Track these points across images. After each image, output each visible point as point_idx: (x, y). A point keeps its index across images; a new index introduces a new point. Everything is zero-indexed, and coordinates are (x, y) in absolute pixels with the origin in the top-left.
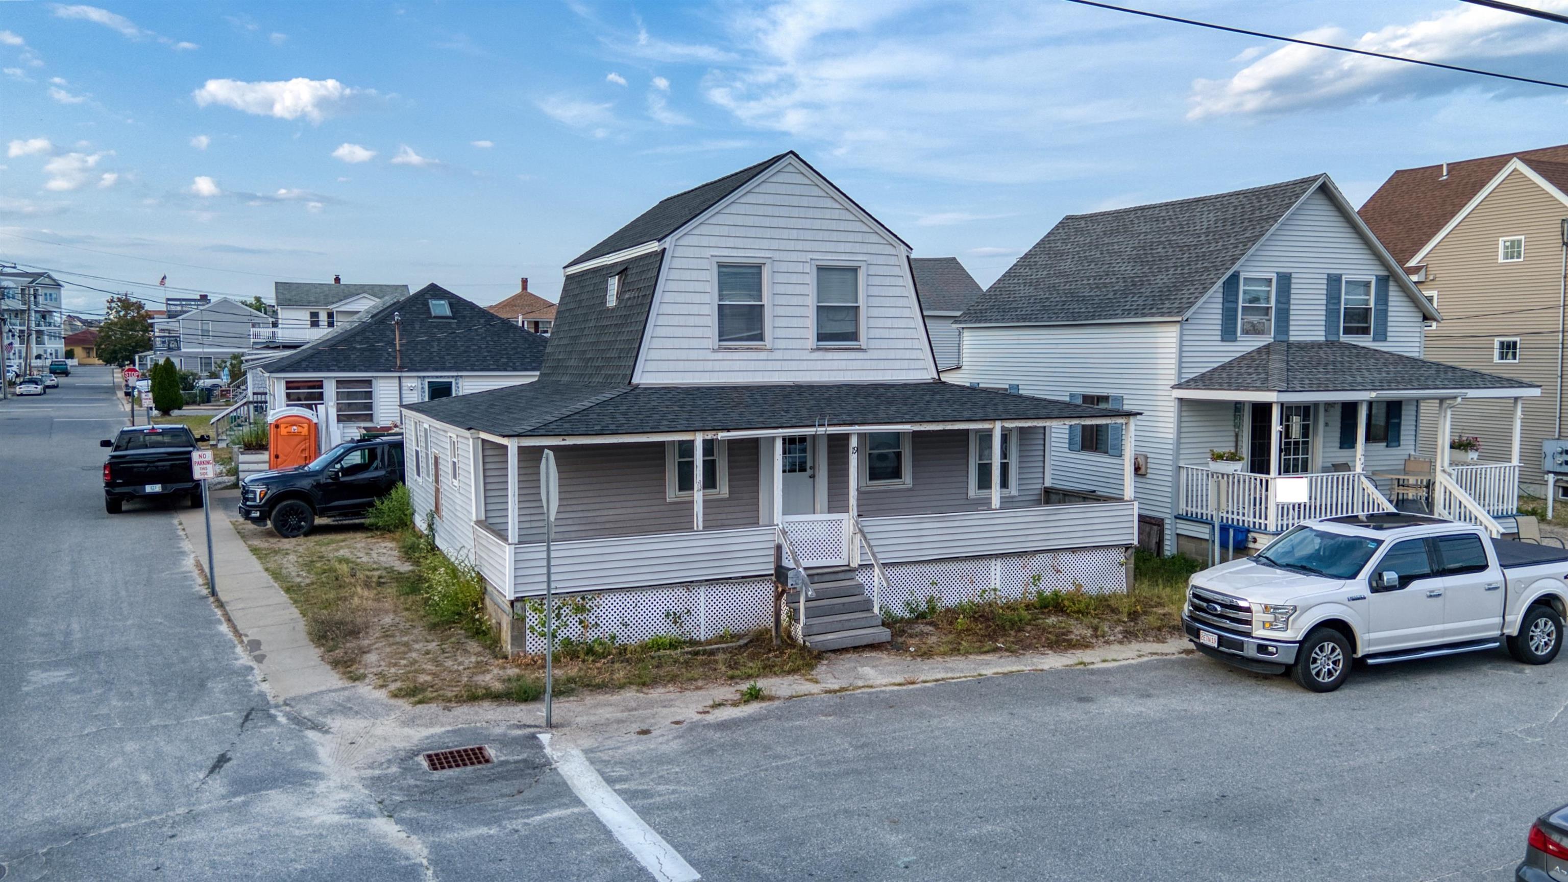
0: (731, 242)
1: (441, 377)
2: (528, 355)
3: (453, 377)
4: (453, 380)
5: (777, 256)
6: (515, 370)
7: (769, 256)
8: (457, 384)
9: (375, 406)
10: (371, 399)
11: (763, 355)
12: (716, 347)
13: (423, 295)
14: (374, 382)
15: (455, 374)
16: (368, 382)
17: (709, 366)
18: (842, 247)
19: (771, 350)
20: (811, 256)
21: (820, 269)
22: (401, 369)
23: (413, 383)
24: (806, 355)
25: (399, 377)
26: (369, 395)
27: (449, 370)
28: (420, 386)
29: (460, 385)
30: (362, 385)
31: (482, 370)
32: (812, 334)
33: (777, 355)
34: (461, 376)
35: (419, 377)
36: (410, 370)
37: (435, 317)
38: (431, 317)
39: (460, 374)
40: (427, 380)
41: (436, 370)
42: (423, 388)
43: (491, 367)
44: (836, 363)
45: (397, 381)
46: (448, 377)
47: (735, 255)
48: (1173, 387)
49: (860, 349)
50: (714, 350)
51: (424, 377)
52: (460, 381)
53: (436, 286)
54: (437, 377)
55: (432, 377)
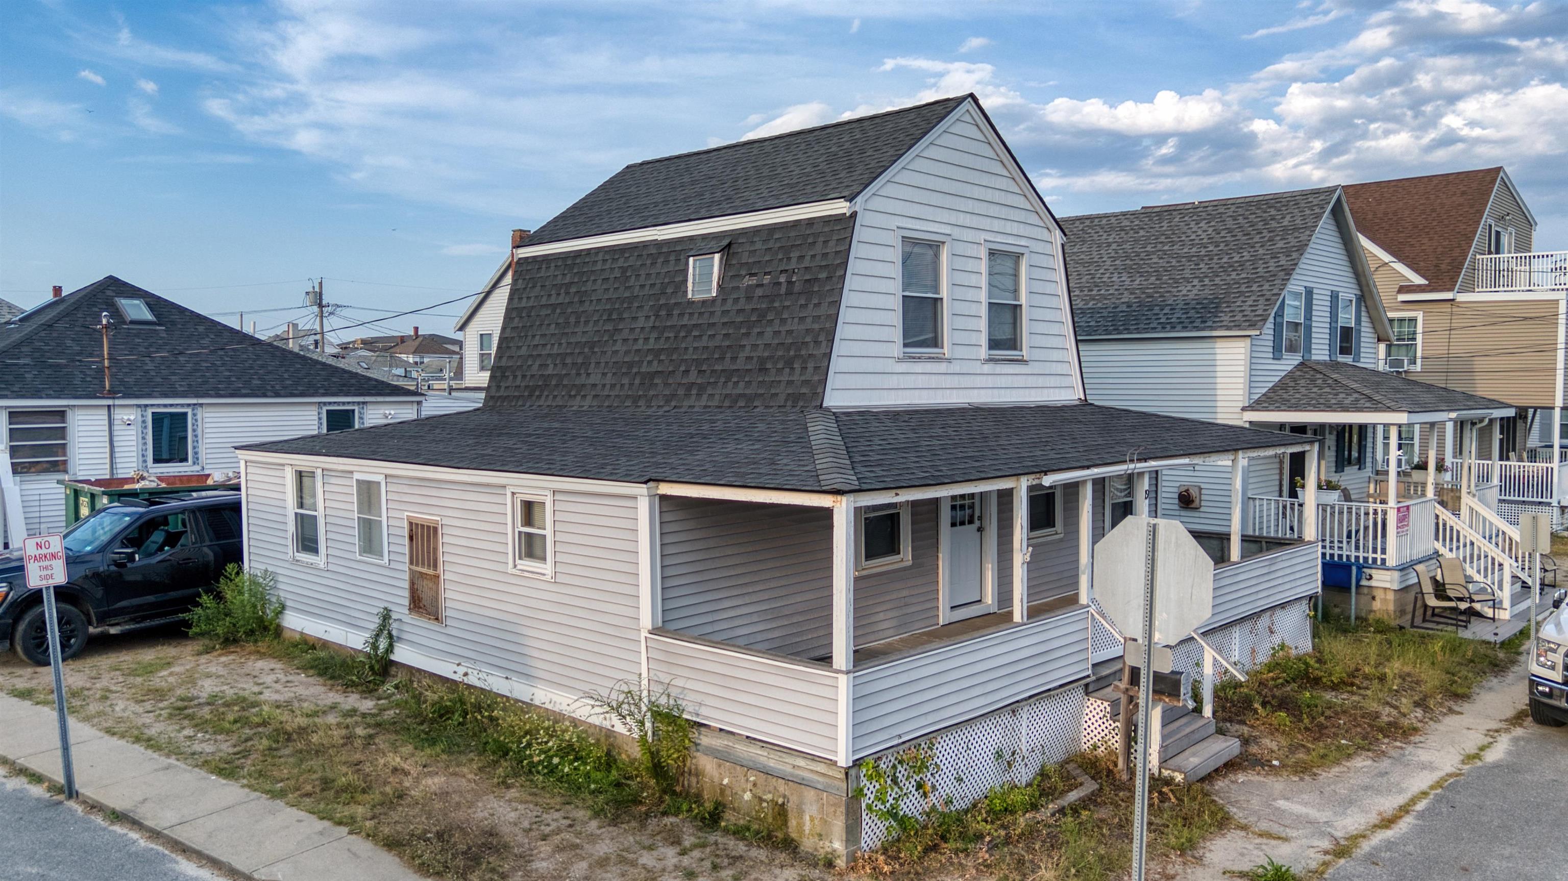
0: (915, 210)
1: (171, 405)
2: (286, 376)
3: (189, 405)
4: (189, 411)
5: (956, 233)
6: (277, 395)
7: (948, 232)
8: (194, 415)
9: (70, 450)
10: (64, 438)
11: (942, 367)
12: (901, 356)
13: (103, 292)
14: (70, 414)
15: (194, 401)
16: (61, 414)
17: (893, 381)
18: (1010, 228)
19: (949, 360)
20: (983, 236)
21: (992, 253)
22: (112, 394)
23: (131, 415)
24: (978, 367)
25: (109, 406)
26: (62, 433)
27: (184, 395)
28: (140, 419)
29: (199, 417)
30: (51, 418)
31: (232, 396)
32: (983, 340)
33: (955, 367)
34: (201, 405)
35: (139, 406)
36: (126, 396)
37: (133, 322)
38: (125, 323)
39: (201, 401)
40: (150, 411)
41: (165, 395)
42: (144, 422)
43: (244, 391)
44: (1003, 378)
45: (105, 412)
46: (182, 405)
47: (918, 227)
48: (1244, 409)
49: (1021, 361)
50: (900, 360)
51: (146, 406)
52: (199, 411)
53: (117, 280)
54: (165, 406)
55: (158, 406)
